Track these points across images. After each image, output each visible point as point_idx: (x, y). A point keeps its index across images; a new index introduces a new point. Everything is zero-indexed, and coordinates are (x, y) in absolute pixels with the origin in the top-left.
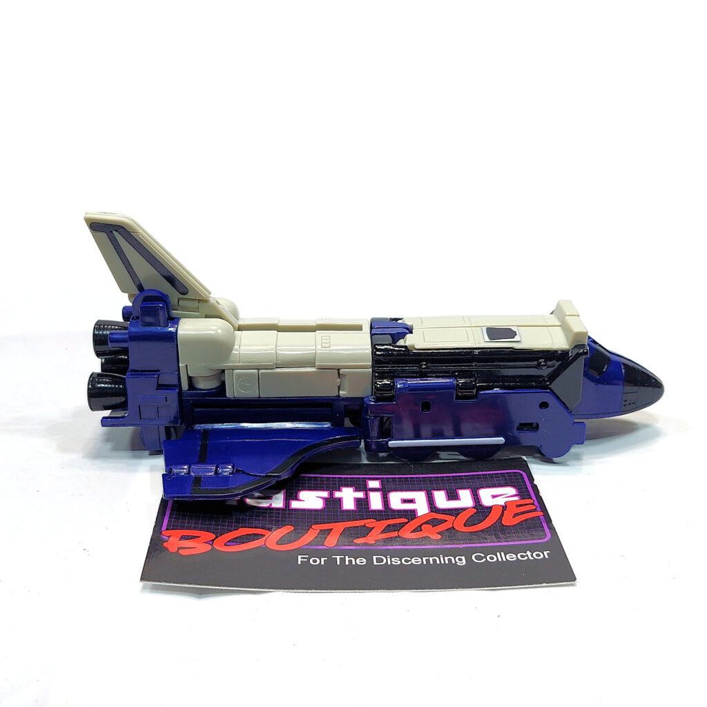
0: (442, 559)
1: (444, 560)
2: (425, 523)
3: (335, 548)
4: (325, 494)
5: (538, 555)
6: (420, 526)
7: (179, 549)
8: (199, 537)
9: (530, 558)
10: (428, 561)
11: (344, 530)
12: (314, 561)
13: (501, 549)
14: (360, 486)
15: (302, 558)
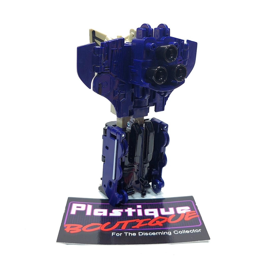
0: (163, 233)
1: (164, 233)
2: (157, 220)
3: (125, 229)
4: (122, 210)
5: (197, 231)
6: (155, 221)
7: (70, 231)
8: (77, 226)
9: (195, 232)
10: (158, 234)
11: (128, 223)
12: (118, 235)
13: (184, 229)
14: (134, 207)
15: (113, 233)
